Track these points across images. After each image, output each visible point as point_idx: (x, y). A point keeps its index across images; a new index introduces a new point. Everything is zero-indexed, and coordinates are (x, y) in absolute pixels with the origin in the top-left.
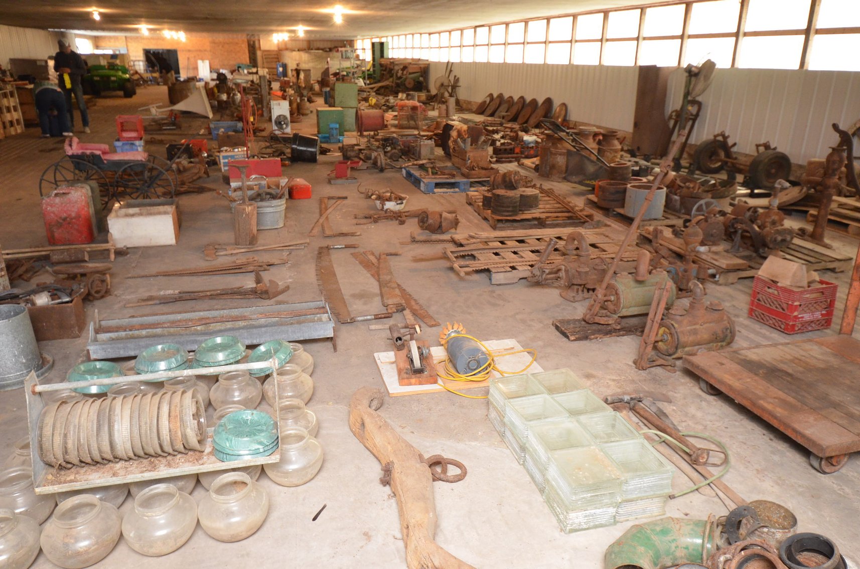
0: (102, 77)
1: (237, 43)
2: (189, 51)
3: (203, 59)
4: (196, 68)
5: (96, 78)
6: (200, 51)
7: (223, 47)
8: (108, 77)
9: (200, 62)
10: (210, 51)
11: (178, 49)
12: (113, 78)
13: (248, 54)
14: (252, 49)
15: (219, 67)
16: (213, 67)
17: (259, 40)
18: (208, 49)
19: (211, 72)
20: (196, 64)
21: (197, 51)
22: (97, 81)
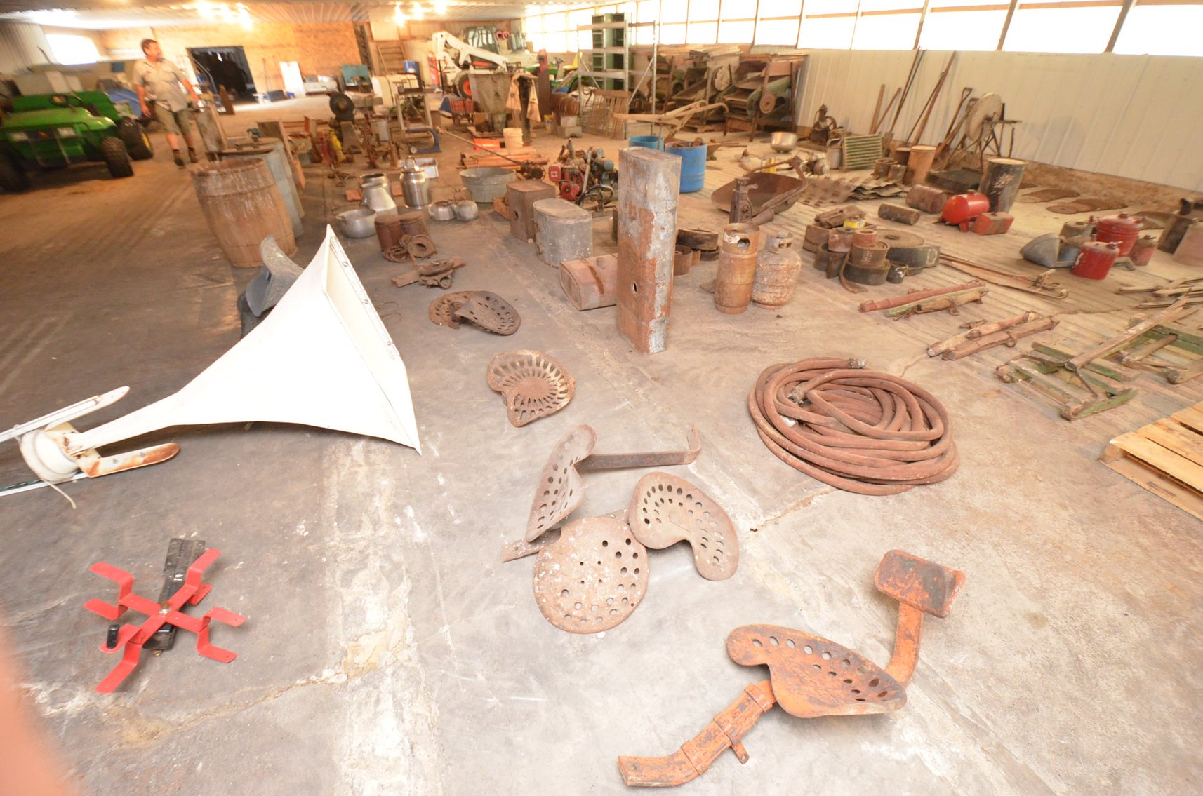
0: (32, 131)
1: (338, 30)
2: (263, 47)
3: (287, 60)
4: (279, 76)
5: (19, 137)
6: (281, 46)
7: (316, 37)
8: (51, 129)
9: (283, 65)
10: (297, 46)
11: (244, 45)
12: (65, 132)
13: (357, 49)
14: (362, 37)
15: (315, 72)
16: (305, 72)
17: (369, 24)
18: (293, 42)
19: (304, 81)
20: (278, 69)
21: (275, 46)
22: (22, 143)
